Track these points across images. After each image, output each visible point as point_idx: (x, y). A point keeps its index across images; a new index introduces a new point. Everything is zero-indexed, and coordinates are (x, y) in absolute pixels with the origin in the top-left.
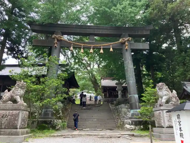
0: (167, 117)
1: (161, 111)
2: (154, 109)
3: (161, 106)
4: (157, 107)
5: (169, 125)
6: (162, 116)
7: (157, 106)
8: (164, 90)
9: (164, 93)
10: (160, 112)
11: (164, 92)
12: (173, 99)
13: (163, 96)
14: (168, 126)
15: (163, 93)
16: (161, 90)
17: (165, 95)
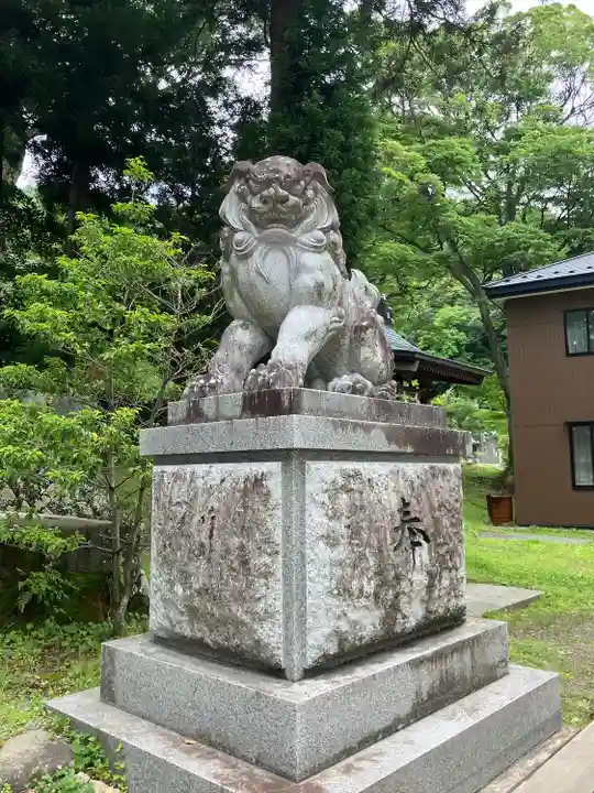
0: (331, 540)
1: (274, 467)
2: (150, 439)
3: (265, 402)
4: (195, 414)
5: (342, 641)
6: (278, 536)
7: (208, 405)
8: (307, 239)
9: (310, 270)
10: (258, 482)
11: (311, 259)
12: (365, 352)
13: (295, 299)
14: (333, 649)
15: (297, 270)
16: (277, 230)
17: (318, 295)
